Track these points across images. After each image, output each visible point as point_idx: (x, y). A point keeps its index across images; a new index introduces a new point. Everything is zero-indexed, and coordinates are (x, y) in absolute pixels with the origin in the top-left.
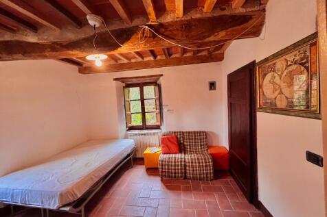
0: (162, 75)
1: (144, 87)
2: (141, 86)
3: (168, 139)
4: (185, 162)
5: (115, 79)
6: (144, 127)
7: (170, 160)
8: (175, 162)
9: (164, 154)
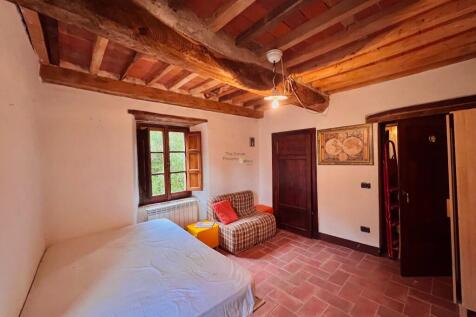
0: (206, 121)
1: (170, 133)
6: (169, 196)
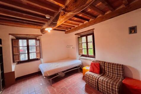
0: (94, 29)
1: (88, 36)
2: (86, 36)
3: (94, 64)
4: (98, 80)
5: (76, 34)
6: (88, 56)
7: (90, 76)
8: (92, 78)
9: (90, 71)
